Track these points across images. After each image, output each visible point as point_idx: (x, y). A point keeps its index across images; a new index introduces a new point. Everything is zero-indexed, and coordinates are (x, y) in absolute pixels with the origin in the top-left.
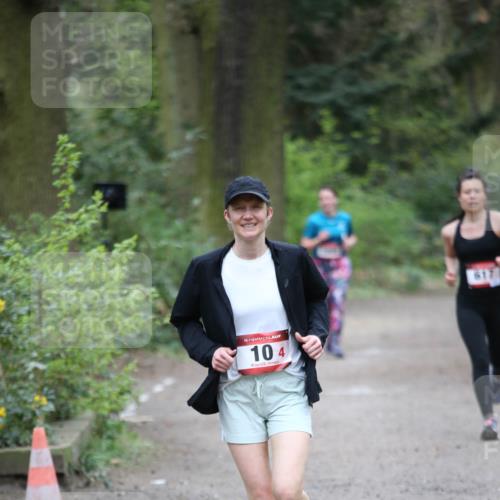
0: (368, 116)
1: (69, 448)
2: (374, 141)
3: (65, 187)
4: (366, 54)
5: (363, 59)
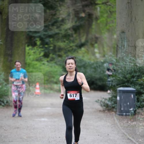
0: (50, 41)
2: (51, 48)
4: (50, 23)
5: (49, 25)
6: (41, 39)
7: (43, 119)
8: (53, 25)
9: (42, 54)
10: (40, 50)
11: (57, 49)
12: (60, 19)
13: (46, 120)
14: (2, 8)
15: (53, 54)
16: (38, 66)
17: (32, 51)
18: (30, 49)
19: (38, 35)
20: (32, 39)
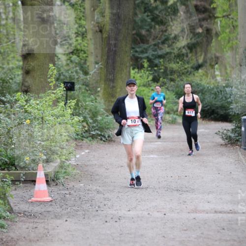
0: (160, 62)
1: (51, 172)
2: (162, 71)
3: (52, 82)
4: (160, 41)
5: (159, 43)
6: (149, 60)
7: (152, 156)
8: (163, 43)
9: (151, 78)
10: (147, 72)
11: (168, 72)
12: (173, 35)
13: (155, 156)
14: (102, 26)
15: (164, 78)
16: (145, 92)
17: (139, 75)
18: (136, 72)
19: (146, 55)
20: (139, 60)
